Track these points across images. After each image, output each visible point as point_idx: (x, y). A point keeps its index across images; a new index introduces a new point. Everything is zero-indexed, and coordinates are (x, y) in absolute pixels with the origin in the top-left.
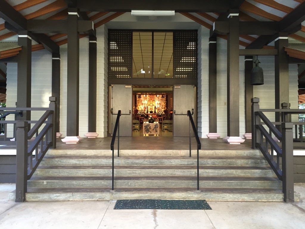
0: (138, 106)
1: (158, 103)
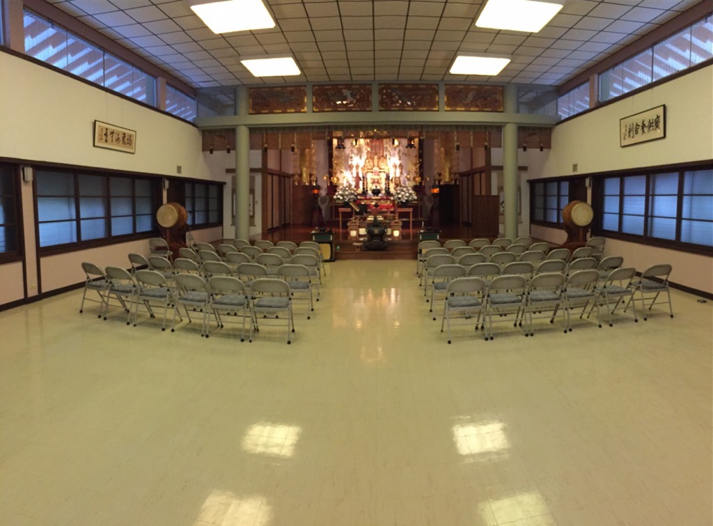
0: (336, 173)
1: (395, 163)
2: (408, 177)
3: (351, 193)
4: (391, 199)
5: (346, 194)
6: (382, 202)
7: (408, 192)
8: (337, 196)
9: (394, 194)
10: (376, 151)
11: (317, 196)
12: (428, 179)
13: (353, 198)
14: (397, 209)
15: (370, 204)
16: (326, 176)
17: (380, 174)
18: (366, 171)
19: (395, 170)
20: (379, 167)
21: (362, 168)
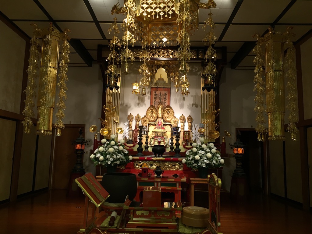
0: (108, 125)
1: (183, 115)
2: (202, 130)
3: (118, 150)
4: (181, 161)
5: (109, 152)
6: (168, 165)
7: (211, 151)
8: (95, 154)
9: (187, 154)
10: (161, 100)
11: (81, 152)
12: (229, 135)
13: (121, 159)
14: (191, 179)
15: (149, 169)
16: (93, 127)
17: (165, 127)
18: (148, 122)
19: (184, 123)
20: (164, 119)
21: (142, 118)
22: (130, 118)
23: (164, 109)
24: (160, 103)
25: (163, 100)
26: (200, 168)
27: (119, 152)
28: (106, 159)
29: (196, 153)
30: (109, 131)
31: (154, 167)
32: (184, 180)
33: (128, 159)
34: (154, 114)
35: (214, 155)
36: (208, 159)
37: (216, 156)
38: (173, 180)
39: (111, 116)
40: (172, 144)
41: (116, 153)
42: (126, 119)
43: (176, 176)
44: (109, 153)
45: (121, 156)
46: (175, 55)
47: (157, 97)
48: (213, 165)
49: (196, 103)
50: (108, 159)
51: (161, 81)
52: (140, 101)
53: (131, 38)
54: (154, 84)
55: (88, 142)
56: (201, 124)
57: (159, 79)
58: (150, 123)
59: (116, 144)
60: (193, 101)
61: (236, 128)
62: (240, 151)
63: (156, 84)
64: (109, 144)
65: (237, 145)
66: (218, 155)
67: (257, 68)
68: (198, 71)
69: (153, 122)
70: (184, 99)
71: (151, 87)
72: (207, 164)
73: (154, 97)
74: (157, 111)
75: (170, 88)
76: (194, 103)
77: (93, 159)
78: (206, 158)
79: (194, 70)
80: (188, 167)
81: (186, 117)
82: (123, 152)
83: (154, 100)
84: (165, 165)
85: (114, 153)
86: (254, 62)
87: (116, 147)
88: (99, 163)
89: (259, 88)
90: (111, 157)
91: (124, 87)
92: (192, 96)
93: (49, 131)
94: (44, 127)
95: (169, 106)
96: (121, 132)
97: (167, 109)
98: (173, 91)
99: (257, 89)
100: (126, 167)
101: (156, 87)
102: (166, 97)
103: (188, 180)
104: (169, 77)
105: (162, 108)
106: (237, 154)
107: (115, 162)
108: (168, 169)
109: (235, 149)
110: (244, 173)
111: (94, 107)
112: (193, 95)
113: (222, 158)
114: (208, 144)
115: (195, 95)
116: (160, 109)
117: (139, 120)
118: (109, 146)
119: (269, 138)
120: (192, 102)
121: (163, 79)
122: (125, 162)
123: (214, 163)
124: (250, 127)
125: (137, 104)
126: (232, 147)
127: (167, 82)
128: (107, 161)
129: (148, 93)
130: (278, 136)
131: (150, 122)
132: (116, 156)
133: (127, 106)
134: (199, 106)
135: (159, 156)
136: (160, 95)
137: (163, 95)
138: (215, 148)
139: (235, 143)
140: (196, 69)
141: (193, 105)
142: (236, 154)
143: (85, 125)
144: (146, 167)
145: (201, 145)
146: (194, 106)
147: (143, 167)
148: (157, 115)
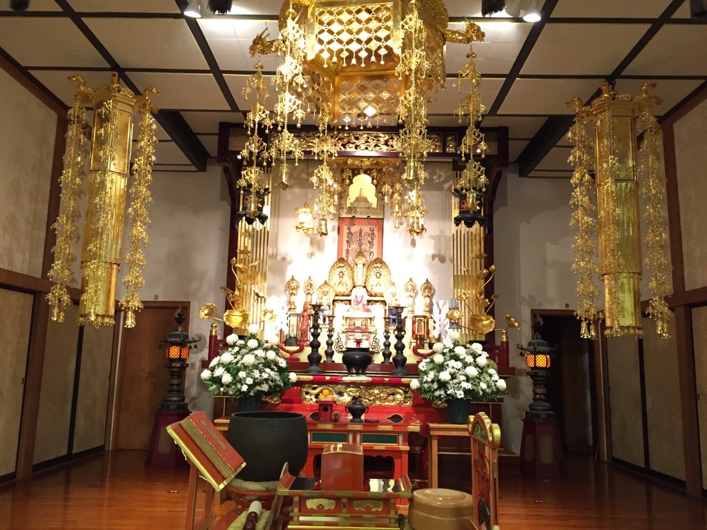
0: (242, 301)
1: (411, 279)
2: (456, 314)
3: (265, 359)
4: (408, 385)
5: (243, 364)
6: (378, 394)
7: (475, 361)
8: (213, 370)
9: (423, 369)
10: (362, 247)
11: (179, 365)
12: (516, 324)
13: (272, 381)
14: (431, 425)
15: (335, 402)
16: (208, 307)
17: (370, 307)
18: (331, 297)
19: (414, 297)
20: (369, 289)
21: (320, 287)
22: (291, 288)
23: (368, 266)
24: (360, 254)
25: (366, 247)
26: (451, 399)
27: (268, 364)
28: (237, 381)
29: (441, 367)
30: (245, 317)
31: (346, 399)
32: (415, 427)
33: (286, 382)
34: (347, 279)
35: (482, 370)
36: (468, 379)
37: (487, 373)
38: (389, 428)
39: (249, 282)
40: (387, 345)
41: (261, 366)
42: (283, 289)
43: (396, 418)
44: (245, 367)
45: (272, 373)
46: (392, 146)
47: (353, 240)
48: (481, 393)
49: (440, 252)
50: (241, 381)
51: (362, 204)
52: (315, 250)
53: (295, 107)
54: (345, 211)
55: (196, 341)
56: (454, 301)
57: (357, 200)
58: (337, 298)
59: (260, 345)
60: (435, 248)
61: (532, 310)
62: (542, 361)
63: (350, 210)
64: (245, 346)
65: (535, 349)
66: (492, 371)
67: (577, 175)
68: (446, 181)
69: (343, 296)
70: (413, 243)
71: (340, 218)
72: (466, 391)
73: (345, 238)
74: (353, 272)
75: (383, 219)
76: (437, 253)
77: (208, 380)
78: (464, 378)
79: (435, 180)
80: (425, 399)
81: (419, 284)
82: (276, 364)
83: (345, 246)
84: (370, 395)
85: (255, 367)
86: (570, 162)
87: (260, 353)
88: (222, 389)
89: (583, 219)
90: (248, 375)
91: (278, 217)
92: (431, 237)
93: (108, 316)
94: (96, 307)
95: (379, 261)
96: (271, 318)
97: (375, 265)
98: (388, 225)
99: (578, 221)
100: (283, 398)
101: (350, 216)
102: (373, 239)
103: (425, 429)
104: (380, 194)
105: (364, 265)
106: (535, 368)
107: (258, 388)
108: (378, 403)
109: (530, 357)
110: (551, 412)
111: (210, 261)
112: (434, 234)
113: (500, 378)
114: (468, 345)
115: (438, 234)
116: (360, 266)
117: (311, 292)
118: (244, 351)
119: (607, 332)
120: (432, 252)
121: (366, 200)
122: (280, 386)
123: (482, 390)
124: (564, 308)
125: (308, 254)
126: (523, 351)
127: (374, 205)
128: (239, 386)
129: (333, 229)
130: (628, 327)
131: (337, 295)
132: (261, 372)
133: (284, 259)
134: (447, 259)
135: (357, 374)
136: (360, 234)
137: (365, 234)
138: (485, 355)
139: (530, 344)
140: (440, 176)
141: (434, 257)
142: (532, 368)
143: (190, 302)
144: (329, 398)
145: (454, 348)
146: (437, 259)
147: (322, 397)
148: (353, 280)
